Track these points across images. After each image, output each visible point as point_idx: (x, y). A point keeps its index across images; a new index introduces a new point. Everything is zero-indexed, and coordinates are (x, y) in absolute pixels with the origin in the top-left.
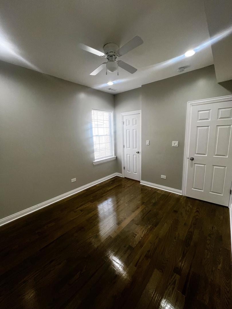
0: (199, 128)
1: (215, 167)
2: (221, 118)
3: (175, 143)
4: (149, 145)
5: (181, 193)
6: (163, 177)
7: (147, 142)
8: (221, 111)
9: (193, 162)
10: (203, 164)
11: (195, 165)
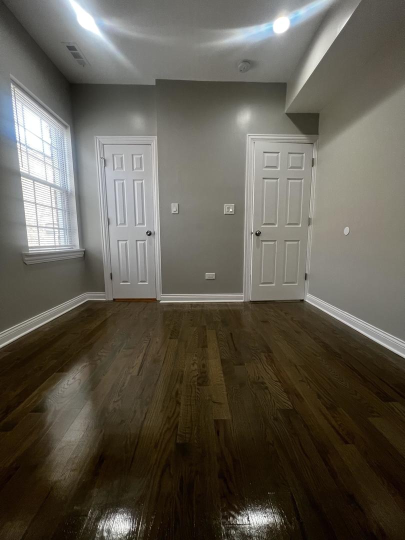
0: (266, 180)
1: (287, 243)
2: (292, 167)
3: (229, 209)
4: (177, 212)
5: (241, 299)
6: (210, 275)
7: (174, 208)
8: (292, 157)
9: (261, 238)
10: (273, 241)
11: (262, 244)
